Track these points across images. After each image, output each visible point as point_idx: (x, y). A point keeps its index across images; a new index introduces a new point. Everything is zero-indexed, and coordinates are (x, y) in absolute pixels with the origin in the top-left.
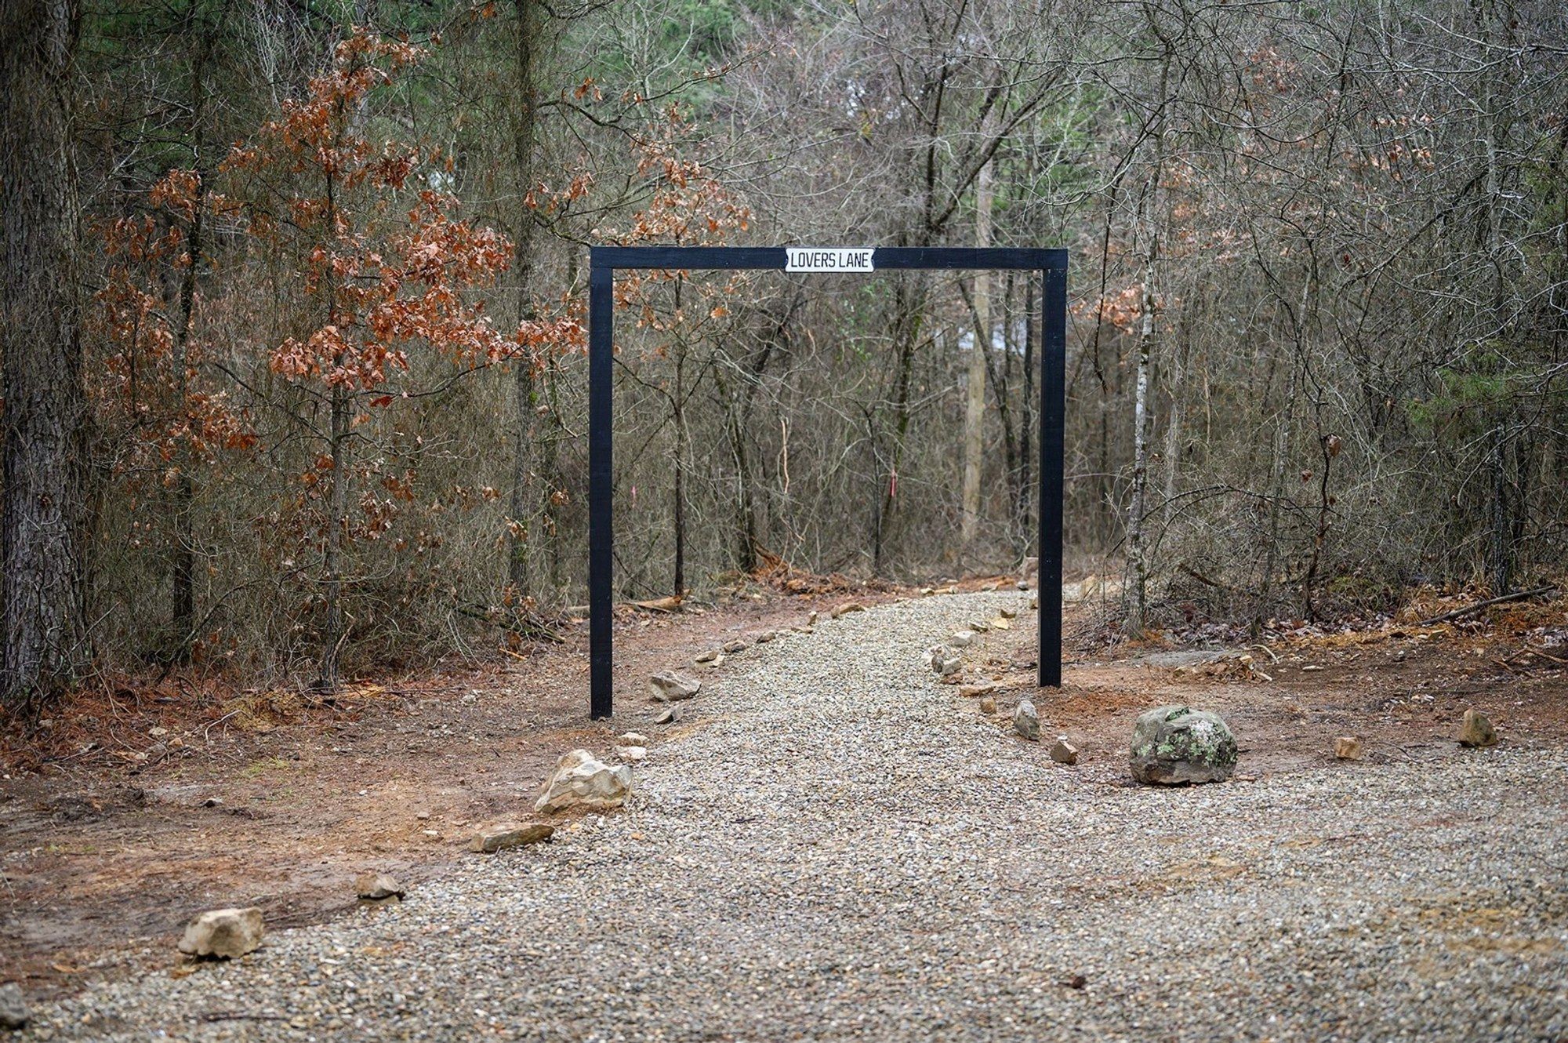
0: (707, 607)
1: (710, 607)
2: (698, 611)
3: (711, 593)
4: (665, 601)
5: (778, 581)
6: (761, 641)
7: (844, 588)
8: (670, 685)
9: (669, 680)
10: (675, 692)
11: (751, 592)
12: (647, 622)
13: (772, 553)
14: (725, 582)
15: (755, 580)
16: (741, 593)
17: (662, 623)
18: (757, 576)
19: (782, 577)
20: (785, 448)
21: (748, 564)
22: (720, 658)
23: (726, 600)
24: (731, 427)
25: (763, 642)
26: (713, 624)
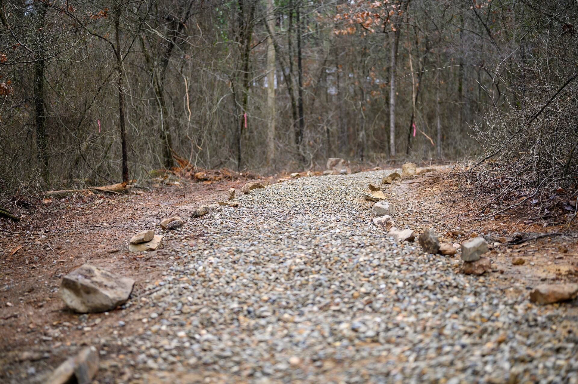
0: (145, 189)
1: (147, 190)
2: (139, 192)
3: (147, 182)
4: (115, 186)
5: (189, 174)
6: (196, 216)
7: (229, 177)
8: (88, 291)
9: (87, 282)
10: (96, 301)
11: (173, 180)
12: (101, 201)
13: (182, 158)
14: (156, 175)
15: (174, 174)
16: (167, 181)
17: (111, 201)
18: (175, 172)
19: (191, 172)
20: (187, 94)
21: (169, 164)
22: (158, 238)
23: (158, 186)
24: (154, 83)
25: (197, 216)
26: (149, 201)
